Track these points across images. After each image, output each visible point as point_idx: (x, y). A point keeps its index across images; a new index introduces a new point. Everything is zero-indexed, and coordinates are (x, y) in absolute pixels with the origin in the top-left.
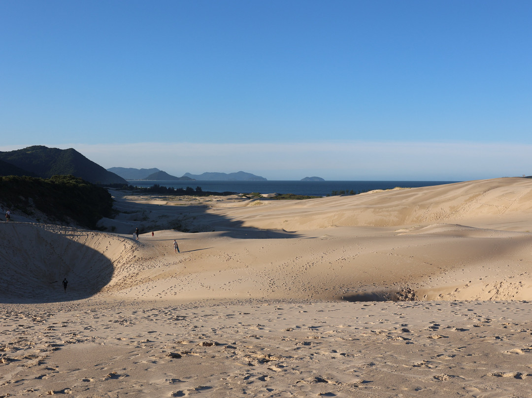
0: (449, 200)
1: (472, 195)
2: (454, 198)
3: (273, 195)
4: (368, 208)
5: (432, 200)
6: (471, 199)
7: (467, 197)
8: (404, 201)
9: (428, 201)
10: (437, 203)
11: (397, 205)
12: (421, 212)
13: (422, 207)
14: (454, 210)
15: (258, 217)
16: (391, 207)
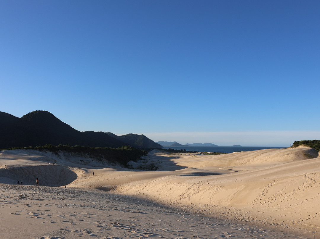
0: (248, 157)
1: (256, 155)
2: (249, 157)
3: (212, 153)
4: (218, 160)
5: (241, 157)
6: (255, 157)
7: (254, 156)
8: (232, 157)
9: (240, 157)
10: (243, 158)
11: (229, 159)
12: (237, 162)
13: (237, 159)
14: (248, 161)
15: (181, 162)
16: (226, 159)
